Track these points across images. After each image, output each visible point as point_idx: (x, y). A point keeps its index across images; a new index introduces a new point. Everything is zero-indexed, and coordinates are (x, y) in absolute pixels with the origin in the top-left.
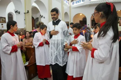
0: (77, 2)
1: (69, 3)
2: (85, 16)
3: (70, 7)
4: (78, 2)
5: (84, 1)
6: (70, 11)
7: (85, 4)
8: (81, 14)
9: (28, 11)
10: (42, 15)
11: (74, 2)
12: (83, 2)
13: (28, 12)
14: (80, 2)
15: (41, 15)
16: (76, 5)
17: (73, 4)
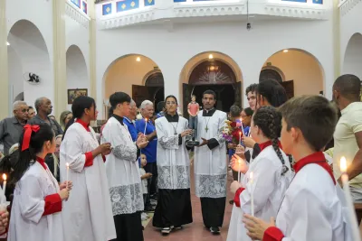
0: (124, 6)
1: (85, 5)
2: (156, 68)
3: (91, 24)
4: (129, 7)
5: (153, 3)
6: (92, 42)
7: (158, 16)
8: (138, 59)
11: (110, 5)
12: (149, 7)
14: (137, 6)
16: (116, 16)
17: (104, 13)
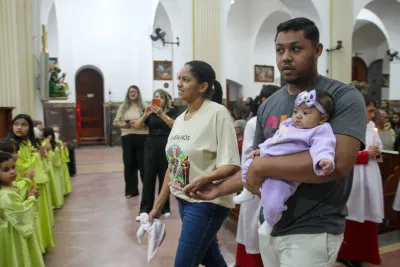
9: (340, 43)
10: (392, 52)
13: (340, 46)
15: (388, 52)
